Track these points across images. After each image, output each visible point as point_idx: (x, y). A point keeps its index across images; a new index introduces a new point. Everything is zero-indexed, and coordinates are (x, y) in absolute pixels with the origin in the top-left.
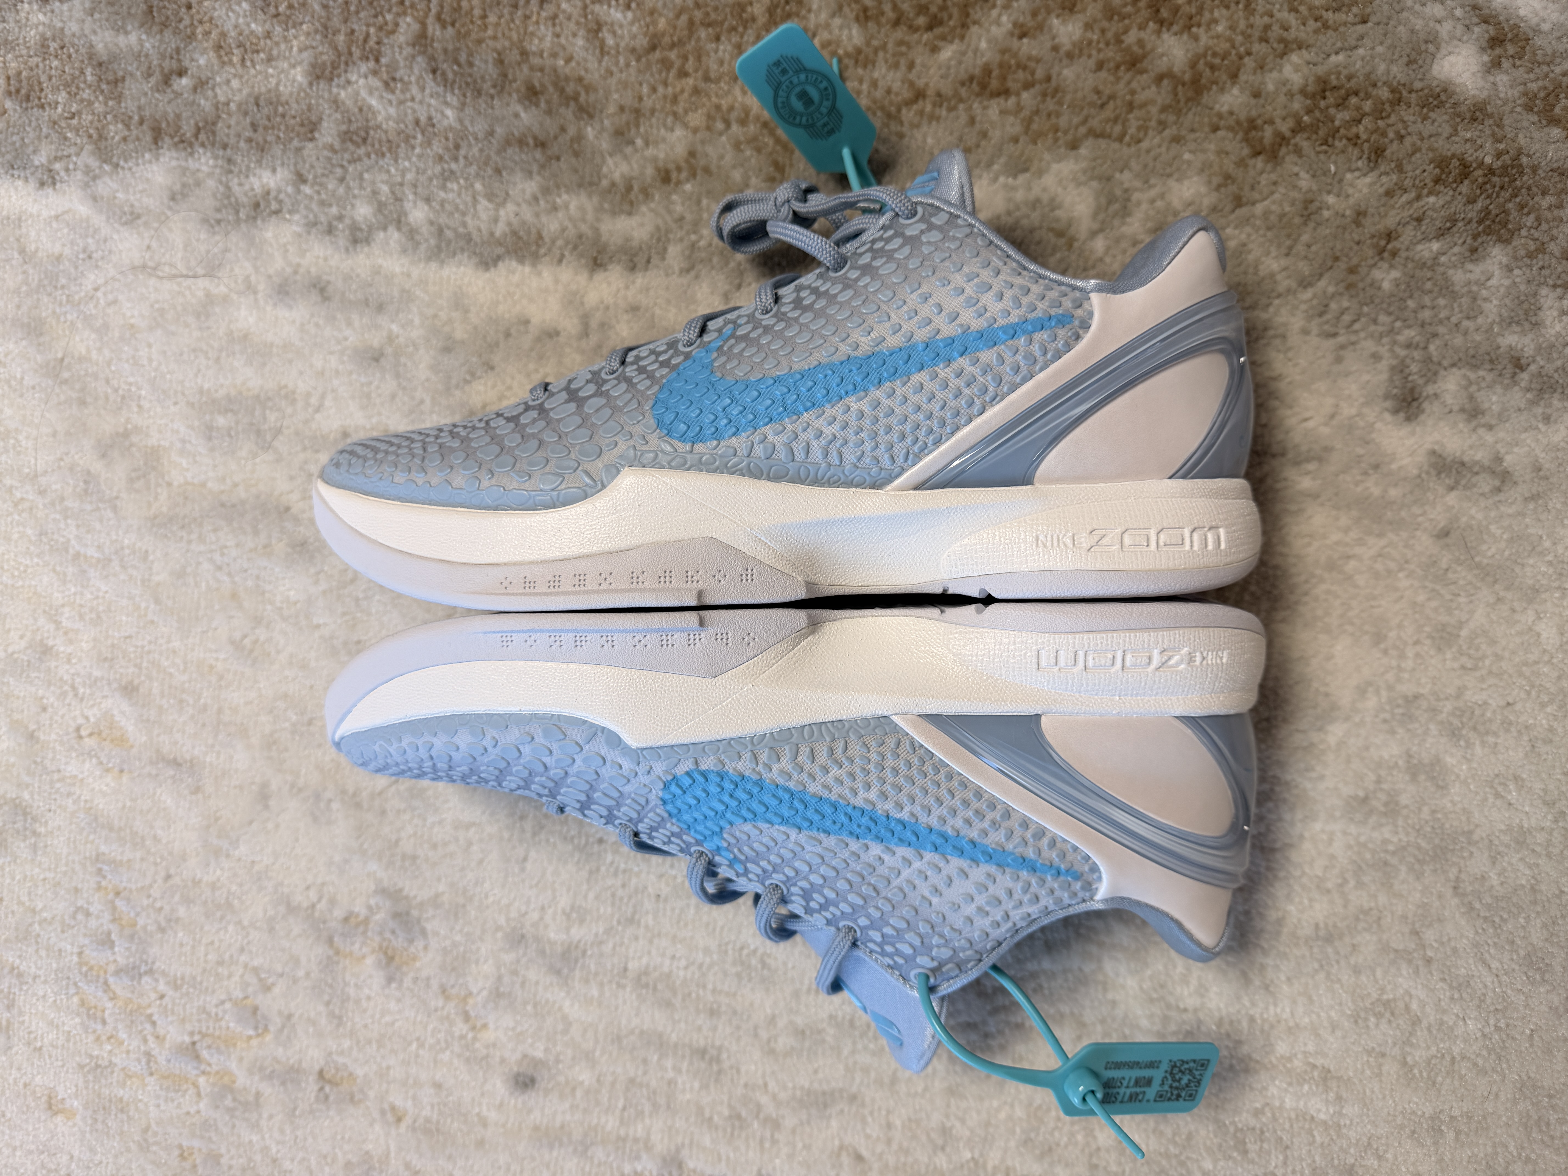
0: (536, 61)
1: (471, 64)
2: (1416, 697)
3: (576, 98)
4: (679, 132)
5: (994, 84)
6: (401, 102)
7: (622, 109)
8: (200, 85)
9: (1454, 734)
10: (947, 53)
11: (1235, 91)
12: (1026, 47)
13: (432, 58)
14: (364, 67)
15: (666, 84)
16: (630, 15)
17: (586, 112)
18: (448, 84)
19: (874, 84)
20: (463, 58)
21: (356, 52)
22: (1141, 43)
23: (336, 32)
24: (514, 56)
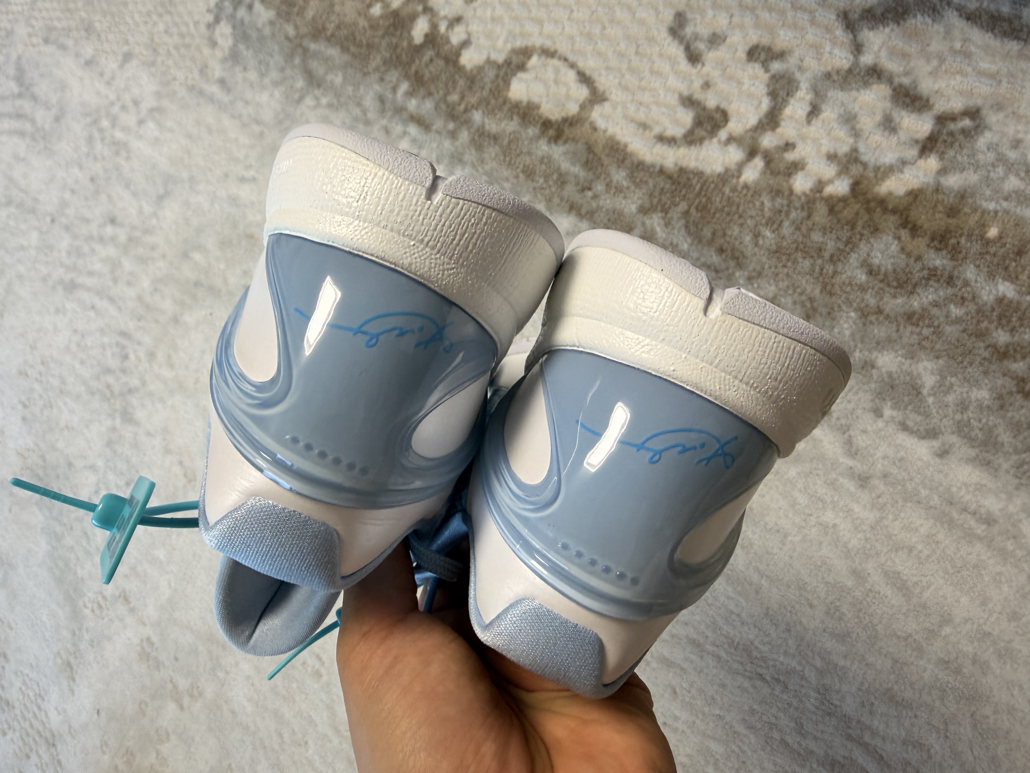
0: (728, 239)
1: (702, 230)
2: (989, 634)
3: (737, 258)
4: (773, 288)
5: (914, 320)
6: (669, 233)
7: (754, 270)
8: (595, 197)
9: (1000, 656)
10: (899, 301)
11: (1021, 364)
12: (935, 311)
13: (687, 222)
14: (660, 215)
15: (776, 267)
16: (773, 236)
17: (740, 266)
18: (689, 233)
19: (863, 300)
20: (700, 227)
21: (659, 208)
22: (987, 329)
23: (655, 197)
24: (720, 233)
